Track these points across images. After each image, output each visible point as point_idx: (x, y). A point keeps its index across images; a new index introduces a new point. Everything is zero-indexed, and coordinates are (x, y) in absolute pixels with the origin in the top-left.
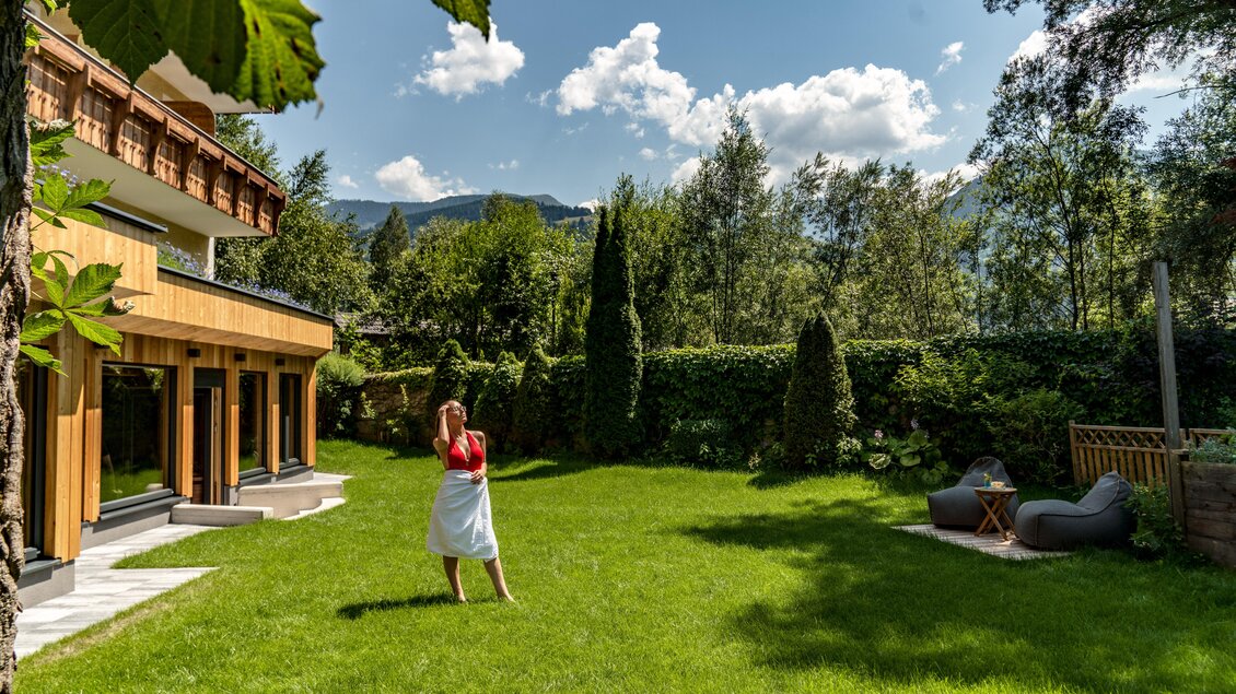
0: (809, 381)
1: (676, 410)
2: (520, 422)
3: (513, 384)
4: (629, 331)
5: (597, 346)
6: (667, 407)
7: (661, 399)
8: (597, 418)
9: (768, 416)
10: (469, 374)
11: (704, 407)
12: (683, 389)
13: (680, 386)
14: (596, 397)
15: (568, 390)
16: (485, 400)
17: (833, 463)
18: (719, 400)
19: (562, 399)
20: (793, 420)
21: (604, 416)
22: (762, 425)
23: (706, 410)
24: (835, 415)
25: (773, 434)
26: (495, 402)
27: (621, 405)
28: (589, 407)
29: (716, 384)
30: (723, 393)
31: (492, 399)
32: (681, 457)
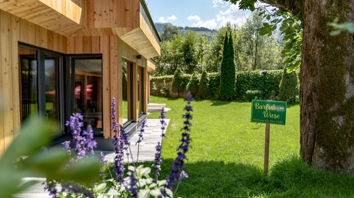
0: (288, 80)
1: (246, 87)
2: (201, 90)
3: (198, 80)
4: (234, 66)
5: (224, 70)
6: (243, 87)
7: (241, 85)
8: (224, 90)
9: (273, 89)
10: (184, 77)
11: (254, 87)
12: (248, 82)
13: (247, 81)
14: (224, 84)
15: (214, 82)
16: (190, 85)
17: (294, 102)
18: (259, 85)
19: (212, 84)
20: (283, 90)
21: (226, 89)
22: (271, 92)
23: (255, 88)
24: (295, 89)
25: (274, 94)
26: (193, 85)
27: (231, 86)
28: (222, 86)
29: (258, 81)
30: (260, 83)
31: (192, 84)
32: (249, 100)
